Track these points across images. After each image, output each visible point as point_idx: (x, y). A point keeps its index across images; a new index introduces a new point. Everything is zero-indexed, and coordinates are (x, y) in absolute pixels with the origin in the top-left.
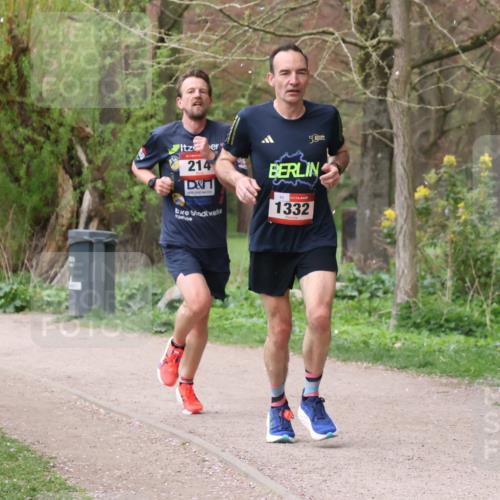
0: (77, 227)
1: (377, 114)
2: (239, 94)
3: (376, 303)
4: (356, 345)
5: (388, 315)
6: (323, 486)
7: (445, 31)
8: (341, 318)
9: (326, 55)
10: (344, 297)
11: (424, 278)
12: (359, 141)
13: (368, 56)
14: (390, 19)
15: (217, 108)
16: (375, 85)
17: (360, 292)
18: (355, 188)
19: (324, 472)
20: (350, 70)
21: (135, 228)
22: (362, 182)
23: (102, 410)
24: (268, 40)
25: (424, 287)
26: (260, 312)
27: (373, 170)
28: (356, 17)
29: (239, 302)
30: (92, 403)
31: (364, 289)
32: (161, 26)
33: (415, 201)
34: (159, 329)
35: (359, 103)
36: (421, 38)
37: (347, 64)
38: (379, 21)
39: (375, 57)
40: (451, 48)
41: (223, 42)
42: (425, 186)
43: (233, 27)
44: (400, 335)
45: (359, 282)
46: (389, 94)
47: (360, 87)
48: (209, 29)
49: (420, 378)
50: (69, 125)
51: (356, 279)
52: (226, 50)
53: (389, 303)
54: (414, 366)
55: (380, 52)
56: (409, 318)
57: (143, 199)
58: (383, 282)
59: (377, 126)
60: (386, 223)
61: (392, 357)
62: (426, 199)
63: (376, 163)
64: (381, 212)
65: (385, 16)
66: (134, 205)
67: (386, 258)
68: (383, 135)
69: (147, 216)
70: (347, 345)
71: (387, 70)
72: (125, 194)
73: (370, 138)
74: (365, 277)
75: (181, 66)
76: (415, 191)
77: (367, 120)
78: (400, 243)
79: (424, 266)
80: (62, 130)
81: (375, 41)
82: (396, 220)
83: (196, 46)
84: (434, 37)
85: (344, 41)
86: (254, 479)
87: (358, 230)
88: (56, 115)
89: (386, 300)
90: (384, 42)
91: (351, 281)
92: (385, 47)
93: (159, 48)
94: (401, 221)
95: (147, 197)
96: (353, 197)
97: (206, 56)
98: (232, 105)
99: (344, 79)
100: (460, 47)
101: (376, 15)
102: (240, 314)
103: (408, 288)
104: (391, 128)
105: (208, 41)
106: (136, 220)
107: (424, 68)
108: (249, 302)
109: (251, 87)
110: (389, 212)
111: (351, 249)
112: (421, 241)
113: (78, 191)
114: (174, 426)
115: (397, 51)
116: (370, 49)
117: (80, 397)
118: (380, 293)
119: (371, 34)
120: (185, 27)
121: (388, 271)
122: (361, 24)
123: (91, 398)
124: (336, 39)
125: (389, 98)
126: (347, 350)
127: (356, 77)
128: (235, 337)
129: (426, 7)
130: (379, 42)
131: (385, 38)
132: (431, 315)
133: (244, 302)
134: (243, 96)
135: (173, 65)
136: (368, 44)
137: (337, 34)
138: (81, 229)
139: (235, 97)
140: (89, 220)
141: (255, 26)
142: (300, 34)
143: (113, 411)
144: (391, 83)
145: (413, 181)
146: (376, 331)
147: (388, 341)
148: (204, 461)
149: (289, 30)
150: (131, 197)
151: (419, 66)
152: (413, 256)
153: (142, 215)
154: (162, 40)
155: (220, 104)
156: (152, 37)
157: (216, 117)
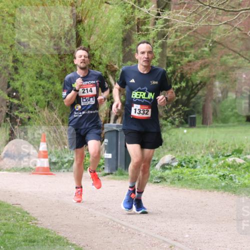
0: (109, 123)
2: (204, 45)
15: (191, 53)
23: (123, 227)
24: (220, 13)
26: (215, 171)
29: (203, 165)
30: (118, 223)
32: (158, 6)
34: (156, 181)
41: (195, 15)
43: (200, 6)
48: (186, 8)
50: (105, 64)
52: (196, 20)
75: (170, 29)
80: (100, 67)
83: (178, 18)
88: (97, 59)
93: (157, 19)
97: (184, 23)
98: (199, 51)
102: (203, 172)
105: (185, 15)
108: (209, 165)
109: (210, 41)
113: (110, 102)
114: (165, 237)
117: (111, 219)
120: (172, 6)
123: (117, 220)
128: (201, 185)
133: (206, 165)
134: (206, 46)
135: (165, 29)
138: (111, 123)
139: (201, 46)
140: (116, 118)
141: (213, 6)
142: (240, 10)
143: (130, 228)
149: (233, 8)
154: (159, 14)
155: (193, 51)
156: (153, 13)
157: (190, 58)
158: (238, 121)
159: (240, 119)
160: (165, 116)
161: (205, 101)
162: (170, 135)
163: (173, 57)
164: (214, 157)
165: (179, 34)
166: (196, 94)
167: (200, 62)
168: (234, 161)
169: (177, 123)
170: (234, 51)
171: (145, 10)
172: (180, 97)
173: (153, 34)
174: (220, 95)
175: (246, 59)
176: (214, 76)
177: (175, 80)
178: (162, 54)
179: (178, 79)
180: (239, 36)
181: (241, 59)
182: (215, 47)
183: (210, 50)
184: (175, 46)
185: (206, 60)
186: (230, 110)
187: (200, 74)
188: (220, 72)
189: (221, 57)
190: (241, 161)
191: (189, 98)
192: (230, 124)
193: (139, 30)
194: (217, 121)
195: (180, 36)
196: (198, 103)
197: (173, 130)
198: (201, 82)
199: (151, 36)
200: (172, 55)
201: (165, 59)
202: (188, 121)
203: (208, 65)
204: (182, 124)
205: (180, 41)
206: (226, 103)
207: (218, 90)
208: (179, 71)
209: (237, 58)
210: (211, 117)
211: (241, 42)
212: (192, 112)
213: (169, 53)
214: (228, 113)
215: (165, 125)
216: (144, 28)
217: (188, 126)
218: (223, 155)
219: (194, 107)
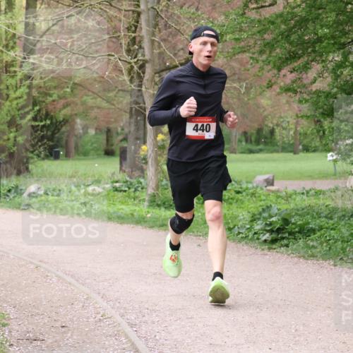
1: (138, 97)
3: (137, 193)
4: (127, 215)
5: (144, 200)
6: (110, 289)
7: (171, 55)
8: (119, 202)
9: (111, 67)
10: (121, 191)
11: (162, 181)
12: (128, 111)
13: (132, 67)
14: (143, 48)
16: (136, 82)
17: (129, 188)
18: (127, 135)
19: (111, 281)
20: (123, 74)
21: (11, 155)
22: (130, 132)
25: (162, 186)
27: (136, 126)
28: (126, 47)
31: (131, 186)
32: (24, 51)
33: (157, 142)
34: (24, 208)
35: (128, 91)
36: (159, 59)
37: (122, 71)
38: (138, 50)
39: (136, 68)
40: (174, 64)
42: (162, 133)
44: (150, 210)
45: (129, 183)
46: (144, 87)
47: (128, 83)
49: (160, 233)
51: (127, 181)
53: (144, 194)
54: (157, 226)
55: (138, 65)
56: (154, 201)
57: (15, 140)
58: (141, 183)
59: (137, 103)
60: (142, 153)
61: (146, 221)
62: (163, 140)
63: (137, 122)
64: (140, 147)
65: (140, 47)
66: (10, 144)
67: (142, 171)
68: (141, 107)
69: (17, 149)
70: (122, 215)
71: (142, 75)
72: (5, 137)
73: (134, 109)
74: (132, 181)
75: (35, 72)
76: (157, 136)
77: (132, 100)
78: (150, 163)
79: (162, 175)
81: (136, 60)
82: (147, 151)
84: (166, 58)
85: (120, 59)
86: (74, 286)
87: (128, 156)
89: (143, 192)
90: (140, 60)
91: (124, 182)
92: (141, 63)
93: (23, 62)
94: (150, 152)
95: (18, 139)
96: (125, 139)
98: (62, 92)
99: (120, 79)
100: (179, 63)
101: (136, 47)
103: (154, 186)
104: (144, 103)
106: (12, 151)
107: (161, 74)
109: (72, 82)
110: (144, 147)
111: (124, 166)
112: (160, 162)
114: (32, 258)
115: (147, 65)
116: (133, 64)
118: (139, 189)
119: (134, 56)
121: (144, 177)
122: (129, 51)
124: (116, 58)
125: (143, 89)
126: (123, 218)
127: (126, 78)
129: (162, 43)
130: (138, 60)
131: (140, 58)
132: (166, 200)
134: (68, 87)
136: (132, 61)
137: (116, 56)
139: (63, 88)
144: (145, 81)
145: (156, 131)
146: (137, 208)
147: (144, 213)
148: (47, 276)
150: (9, 139)
151: (158, 73)
152: (156, 170)
153: (15, 149)
154: (25, 58)
155: (56, 91)
156: (20, 56)
157: (54, 98)
158: (98, 155)
159: (99, 152)
160: (32, 150)
161: (68, 136)
162: (36, 166)
163: (39, 97)
164: (76, 186)
165: (43, 76)
166: (59, 130)
167: (62, 102)
168: (94, 190)
169: (42, 155)
170: (93, 92)
171: (12, 53)
172: (45, 132)
173: (19, 75)
174: (81, 131)
175: (103, 99)
176: (76, 115)
177: (41, 117)
178: (29, 94)
179: (43, 117)
180: (98, 79)
181: (99, 99)
182: (76, 88)
183: (72, 91)
184: (40, 87)
185: (69, 100)
186: (90, 144)
187: (63, 112)
188: (81, 110)
189: (82, 97)
190: (101, 190)
191: (53, 134)
192: (91, 157)
193: (7, 72)
194: (79, 155)
195: (45, 78)
196: (62, 138)
197: (39, 162)
198: (64, 119)
199: (19, 77)
200: (38, 95)
201: (31, 98)
202: (53, 154)
203: (70, 105)
204: (47, 157)
205: (45, 82)
206: (86, 139)
207: (79, 127)
208: (44, 109)
209: (95, 98)
210: (73, 150)
211: (100, 85)
212: (56, 146)
213: (35, 93)
214: (89, 147)
215: (32, 158)
216: (12, 69)
217: (52, 158)
218: (84, 185)
219: (58, 141)
